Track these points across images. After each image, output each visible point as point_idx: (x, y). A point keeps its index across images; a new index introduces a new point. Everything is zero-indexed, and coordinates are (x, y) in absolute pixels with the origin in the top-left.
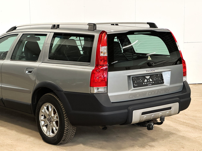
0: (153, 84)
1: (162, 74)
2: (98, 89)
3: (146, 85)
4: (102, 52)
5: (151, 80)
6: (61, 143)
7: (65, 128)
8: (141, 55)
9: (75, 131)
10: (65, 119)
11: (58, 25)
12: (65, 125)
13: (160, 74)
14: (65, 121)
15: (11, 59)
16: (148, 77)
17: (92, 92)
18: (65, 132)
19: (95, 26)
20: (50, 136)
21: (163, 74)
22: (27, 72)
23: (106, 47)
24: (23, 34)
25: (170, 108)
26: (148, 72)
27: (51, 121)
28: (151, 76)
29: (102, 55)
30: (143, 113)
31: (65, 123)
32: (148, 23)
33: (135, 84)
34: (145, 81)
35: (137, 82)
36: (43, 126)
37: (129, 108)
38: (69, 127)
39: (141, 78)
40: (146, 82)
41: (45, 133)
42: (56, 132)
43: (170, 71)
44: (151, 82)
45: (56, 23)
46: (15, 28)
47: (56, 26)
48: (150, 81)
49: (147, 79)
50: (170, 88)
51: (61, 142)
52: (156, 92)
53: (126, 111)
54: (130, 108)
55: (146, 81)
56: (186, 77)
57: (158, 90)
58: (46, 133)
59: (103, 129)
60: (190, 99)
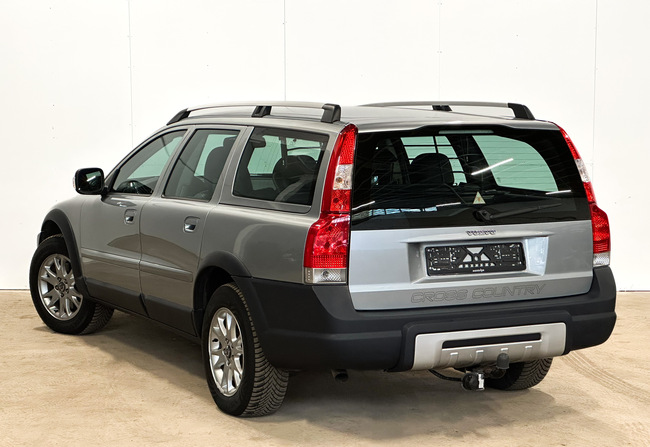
0: (488, 270)
1: (521, 245)
2: (326, 274)
3: (469, 271)
4: (339, 180)
5: (484, 258)
6: (249, 413)
7: (257, 374)
8: (507, 193)
9: (286, 384)
10: (256, 351)
11: (269, 109)
12: (257, 365)
13: (516, 244)
14: (257, 356)
15: (164, 193)
16: (476, 251)
17: (308, 280)
18: (256, 384)
19: (338, 112)
20: (227, 393)
21: (526, 243)
22: (187, 227)
23: (349, 168)
24: (196, 130)
25: (537, 336)
26: (473, 237)
27: (230, 356)
28: (488, 247)
29: (337, 186)
30: (447, 344)
31: (257, 361)
32: (511, 106)
33: (434, 266)
34: (465, 260)
35: (442, 260)
36: (216, 368)
37: (405, 326)
38: (266, 370)
39: (452, 251)
40: (469, 263)
41: (219, 387)
42: (238, 382)
43: (545, 236)
44: (484, 262)
45: (264, 102)
46: (185, 114)
47: (263, 109)
48: (480, 262)
49: (471, 254)
50: (545, 283)
51: (249, 409)
52: (499, 291)
53: (398, 334)
54: (409, 328)
55: (468, 259)
56: (609, 255)
57: (505, 287)
58: (221, 385)
59: (338, 377)
60: (614, 318)
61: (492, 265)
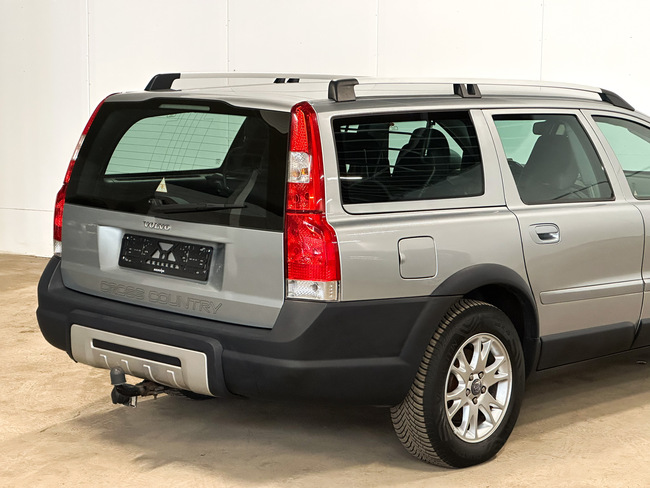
0: (170, 272)
1: (211, 250)
5: (172, 258)
13: (207, 248)
16: (166, 247)
25: (176, 362)
28: (180, 246)
33: (127, 256)
34: (154, 257)
35: (135, 251)
39: (146, 243)
40: (156, 260)
44: (170, 263)
48: (166, 261)
49: (161, 250)
52: (174, 299)
55: (157, 255)
61: (177, 267)
